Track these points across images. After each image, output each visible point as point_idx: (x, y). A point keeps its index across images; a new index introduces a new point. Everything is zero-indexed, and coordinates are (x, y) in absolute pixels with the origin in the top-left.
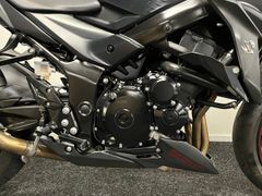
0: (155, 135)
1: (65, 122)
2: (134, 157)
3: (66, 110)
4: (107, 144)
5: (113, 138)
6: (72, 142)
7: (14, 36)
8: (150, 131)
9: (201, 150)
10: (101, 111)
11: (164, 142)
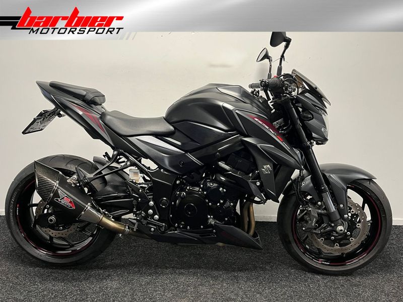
0: (212, 221)
1: (151, 211)
2: (198, 236)
3: (152, 203)
4: (179, 227)
5: (183, 223)
6: (155, 225)
7: (116, 152)
8: (208, 219)
9: (248, 232)
10: (175, 203)
11: (218, 226)
